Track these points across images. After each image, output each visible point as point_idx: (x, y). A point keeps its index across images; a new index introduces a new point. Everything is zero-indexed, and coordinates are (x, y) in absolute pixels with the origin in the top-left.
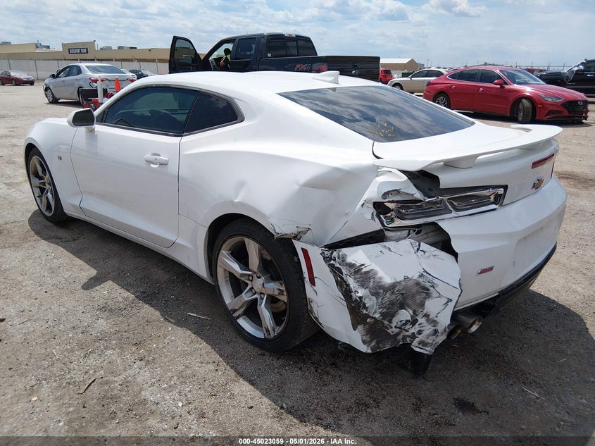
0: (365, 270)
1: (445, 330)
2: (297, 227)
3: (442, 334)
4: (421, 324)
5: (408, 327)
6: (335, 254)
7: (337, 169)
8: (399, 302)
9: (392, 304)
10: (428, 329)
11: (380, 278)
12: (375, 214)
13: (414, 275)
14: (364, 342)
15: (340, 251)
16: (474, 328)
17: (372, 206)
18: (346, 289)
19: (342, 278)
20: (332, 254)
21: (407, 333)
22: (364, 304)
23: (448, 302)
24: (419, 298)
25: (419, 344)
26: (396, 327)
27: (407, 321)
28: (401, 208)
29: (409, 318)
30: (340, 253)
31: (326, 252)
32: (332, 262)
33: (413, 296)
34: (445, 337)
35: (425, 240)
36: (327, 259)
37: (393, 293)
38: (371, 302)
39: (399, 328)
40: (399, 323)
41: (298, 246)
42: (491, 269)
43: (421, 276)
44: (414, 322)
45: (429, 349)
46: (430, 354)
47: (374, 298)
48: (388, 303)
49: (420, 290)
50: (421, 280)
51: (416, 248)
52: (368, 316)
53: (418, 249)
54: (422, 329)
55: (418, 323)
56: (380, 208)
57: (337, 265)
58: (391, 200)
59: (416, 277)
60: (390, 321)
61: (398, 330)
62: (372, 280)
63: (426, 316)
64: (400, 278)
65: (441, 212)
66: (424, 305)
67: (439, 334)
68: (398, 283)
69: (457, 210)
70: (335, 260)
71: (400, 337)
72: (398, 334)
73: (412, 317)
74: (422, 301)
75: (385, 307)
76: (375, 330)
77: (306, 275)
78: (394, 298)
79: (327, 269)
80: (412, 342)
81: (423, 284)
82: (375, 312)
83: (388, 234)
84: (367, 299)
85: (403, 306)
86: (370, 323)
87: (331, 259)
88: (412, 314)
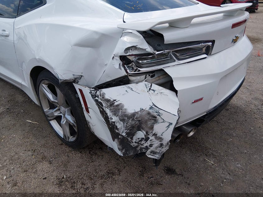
0: (116, 104)
1: (168, 144)
2: (73, 75)
3: (166, 146)
4: (152, 140)
5: (143, 142)
6: (98, 93)
7: (96, 33)
8: (137, 126)
9: (133, 127)
10: (156, 143)
11: (126, 110)
12: (121, 64)
13: (146, 107)
14: (119, 149)
15: (101, 91)
16: (191, 134)
17: (118, 59)
18: (106, 116)
19: (103, 109)
20: (96, 93)
21: (142, 146)
22: (116, 127)
23: (169, 125)
24: (150, 123)
25: (151, 153)
26: (135, 142)
27: (142, 139)
28: (139, 59)
29: (144, 137)
30: (101, 92)
31: (93, 92)
32: (97, 98)
33: (146, 122)
34: (168, 148)
35: (155, 82)
36: (94, 96)
37: (133, 120)
38: (120, 125)
39: (137, 143)
40: (137, 140)
41: (77, 87)
42: (201, 99)
43: (151, 108)
44: (147, 139)
45: (157, 156)
46: (158, 159)
47: (122, 123)
48: (130, 126)
49: (150, 118)
50: (151, 111)
51: (148, 88)
52: (118, 134)
53: (150, 89)
54: (152, 143)
55: (149, 140)
56: (124, 60)
57: (100, 100)
58: (131, 54)
59: (148, 109)
60: (132, 138)
61: (136, 144)
62: (120, 111)
63: (155, 135)
64: (138, 110)
65: (167, 61)
66: (153, 128)
67: (164, 146)
68: (136, 113)
69: (179, 59)
70: (98, 97)
71: (139, 148)
72: (137, 147)
73: (145, 136)
74: (151, 125)
75: (129, 129)
76: (124, 143)
77: (83, 106)
78: (134, 123)
79: (94, 103)
80: (146, 152)
81: (152, 113)
82: (123, 132)
83: (131, 78)
84: (118, 123)
85: (139, 128)
86: (120, 138)
87: (96, 96)
88: (145, 134)
